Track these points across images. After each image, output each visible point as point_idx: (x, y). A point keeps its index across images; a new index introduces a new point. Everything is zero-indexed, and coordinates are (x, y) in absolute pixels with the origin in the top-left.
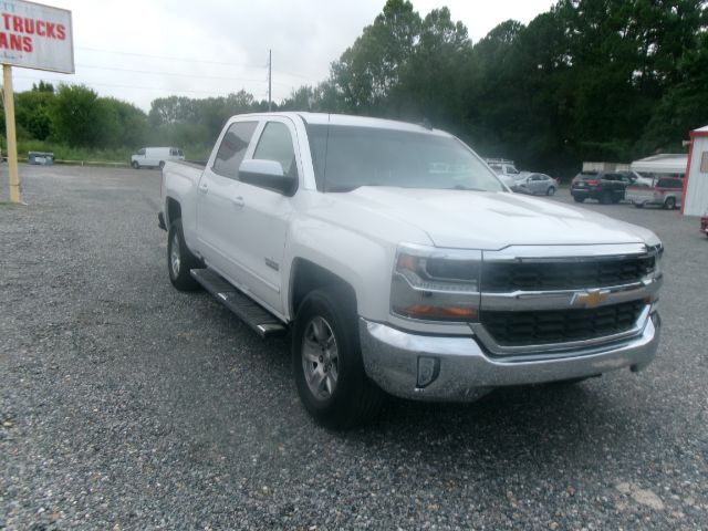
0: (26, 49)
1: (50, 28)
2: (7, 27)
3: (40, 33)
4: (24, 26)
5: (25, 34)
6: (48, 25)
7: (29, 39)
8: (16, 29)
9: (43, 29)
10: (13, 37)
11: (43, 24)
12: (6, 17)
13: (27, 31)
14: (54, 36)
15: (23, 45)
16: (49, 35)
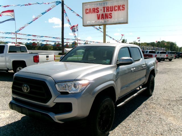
0: (110, 18)
1: (119, 7)
2: (104, 11)
3: (115, 10)
4: (110, 9)
5: (110, 12)
6: (118, 6)
7: (111, 14)
8: (107, 11)
9: (116, 8)
10: (106, 14)
11: (116, 7)
12: (104, 8)
13: (111, 11)
14: (120, 10)
15: (109, 16)
16: (118, 10)
